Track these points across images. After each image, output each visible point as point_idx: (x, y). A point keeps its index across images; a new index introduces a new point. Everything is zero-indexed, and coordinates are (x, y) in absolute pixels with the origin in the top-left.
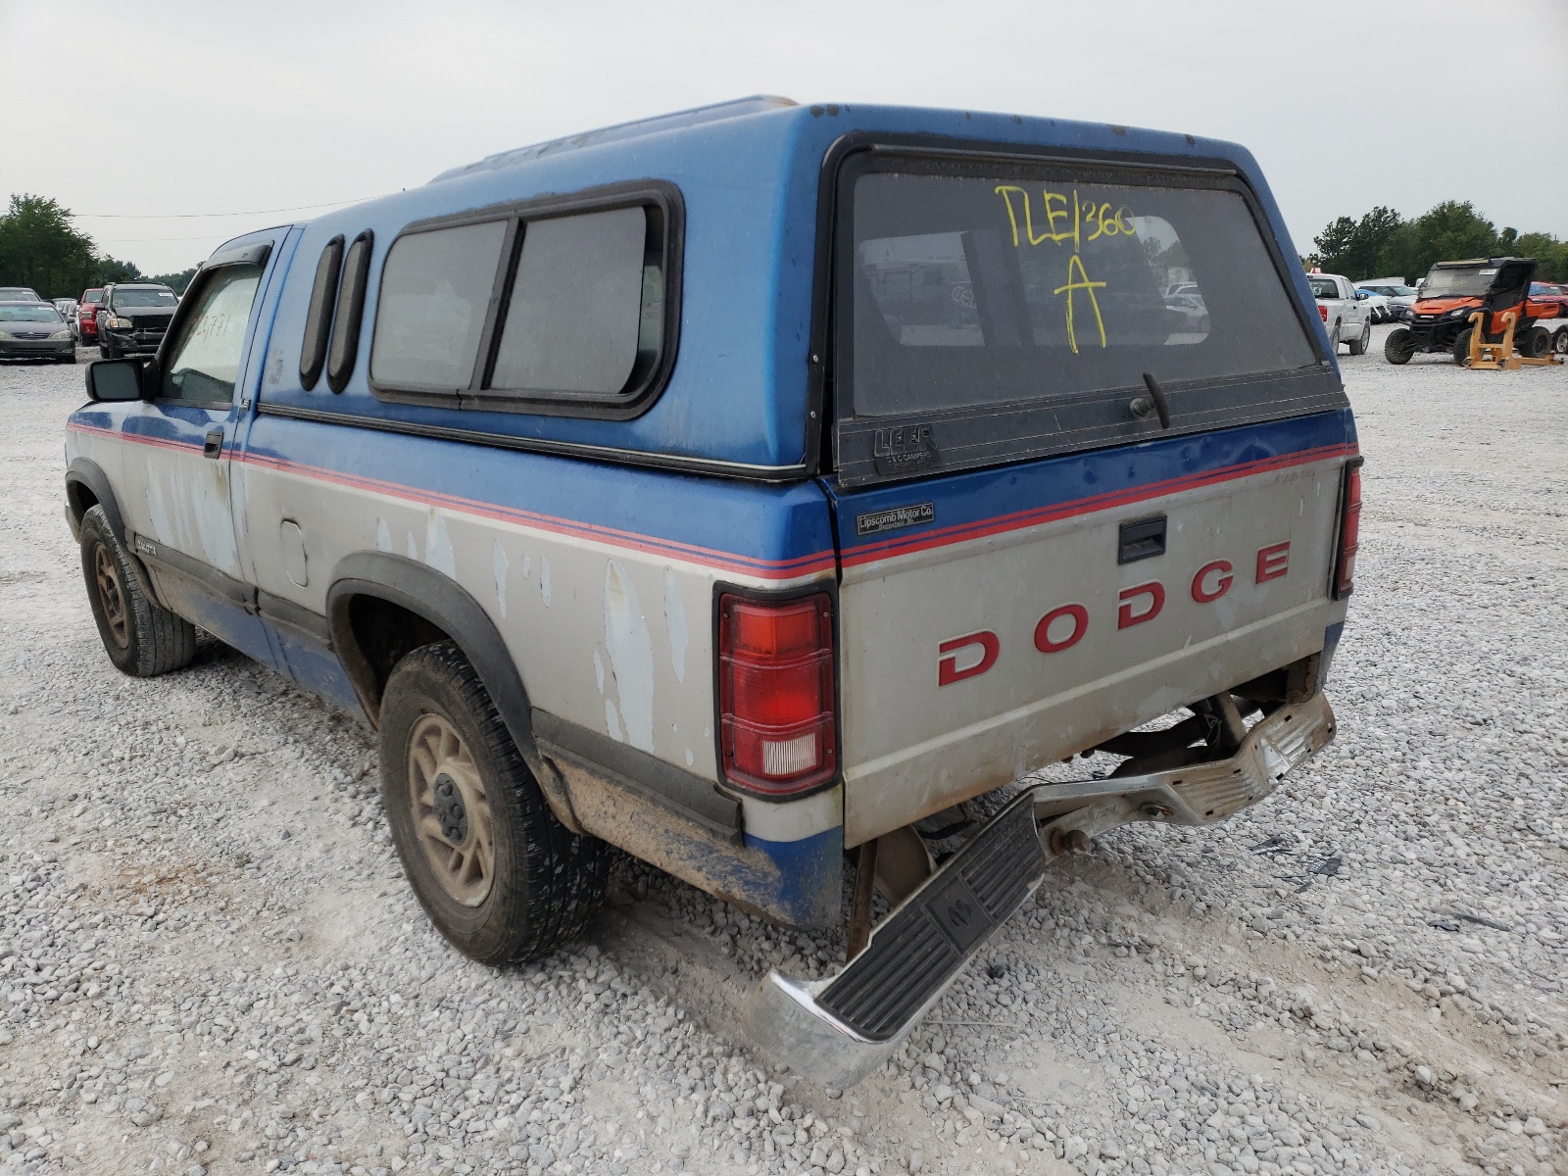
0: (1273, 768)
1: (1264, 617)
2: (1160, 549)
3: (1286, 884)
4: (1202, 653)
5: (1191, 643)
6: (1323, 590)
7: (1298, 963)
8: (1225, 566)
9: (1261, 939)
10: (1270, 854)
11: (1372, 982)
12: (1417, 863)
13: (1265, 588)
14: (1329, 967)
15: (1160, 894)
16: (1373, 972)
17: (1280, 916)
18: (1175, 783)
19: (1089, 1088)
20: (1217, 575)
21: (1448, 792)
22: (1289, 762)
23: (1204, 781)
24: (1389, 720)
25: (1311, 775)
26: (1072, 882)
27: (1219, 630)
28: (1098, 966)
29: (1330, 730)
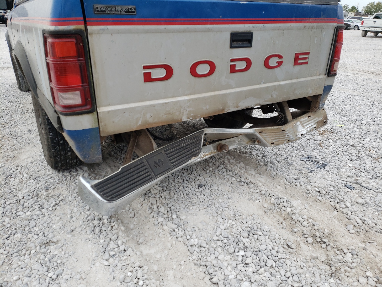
0: (300, 132)
1: (297, 78)
2: (250, 45)
3: (306, 170)
4: (268, 87)
5: (264, 83)
6: (324, 72)
7: (298, 193)
8: (280, 57)
9: (289, 185)
10: (305, 161)
11: (319, 201)
12: (352, 168)
13: (298, 68)
14: (307, 196)
15: (264, 169)
16: (320, 199)
17: (299, 179)
18: (260, 132)
19: (209, 224)
20: (277, 59)
21: (371, 148)
22: (306, 130)
23: (271, 133)
24: (362, 127)
25: (329, 140)
26: (240, 163)
27: (276, 80)
28: (234, 187)
29: (325, 122)
